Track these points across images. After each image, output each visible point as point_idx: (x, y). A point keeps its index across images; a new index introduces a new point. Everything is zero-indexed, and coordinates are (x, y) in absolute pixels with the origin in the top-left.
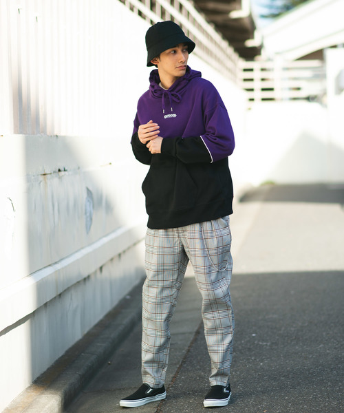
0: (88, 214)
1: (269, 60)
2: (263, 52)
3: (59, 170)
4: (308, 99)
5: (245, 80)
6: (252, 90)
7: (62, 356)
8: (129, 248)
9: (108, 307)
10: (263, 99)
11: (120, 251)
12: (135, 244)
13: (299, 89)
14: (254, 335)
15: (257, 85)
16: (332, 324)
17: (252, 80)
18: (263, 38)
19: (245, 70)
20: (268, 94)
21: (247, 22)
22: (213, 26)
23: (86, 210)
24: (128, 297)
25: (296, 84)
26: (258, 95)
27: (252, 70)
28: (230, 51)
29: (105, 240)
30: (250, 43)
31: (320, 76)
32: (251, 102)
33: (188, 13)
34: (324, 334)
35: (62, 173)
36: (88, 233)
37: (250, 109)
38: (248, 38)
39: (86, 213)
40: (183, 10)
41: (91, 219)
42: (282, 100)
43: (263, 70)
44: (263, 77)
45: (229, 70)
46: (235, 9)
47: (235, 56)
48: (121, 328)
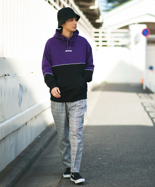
0: (20, 97)
1: (106, 29)
2: (103, 25)
3: (5, 75)
4: (122, 46)
5: (95, 37)
6: (98, 41)
7: (4, 169)
8: (40, 113)
9: (29, 142)
10: (103, 46)
11: (36, 114)
12: (43, 111)
13: (118, 42)
14: (100, 159)
15: (100, 39)
16: (137, 154)
17: (98, 37)
18: (103, 19)
19: (95, 33)
20: (104, 44)
21: (96, 11)
22: (82, 12)
23: (19, 95)
24: (39, 137)
25: (117, 39)
26: (101, 43)
27: (98, 33)
28: (89, 23)
29: (29, 110)
30: (98, 21)
31: (128, 36)
32: (98, 47)
33: (71, 5)
34: (134, 159)
35: (7, 77)
36: (20, 106)
37: (97, 50)
38: (97, 19)
39: (19, 97)
40: (69, 4)
41: (22, 100)
42: (111, 46)
43: (103, 33)
44: (103, 36)
45: (89, 32)
46: (92, 5)
47: (91, 26)
48: (35, 153)
